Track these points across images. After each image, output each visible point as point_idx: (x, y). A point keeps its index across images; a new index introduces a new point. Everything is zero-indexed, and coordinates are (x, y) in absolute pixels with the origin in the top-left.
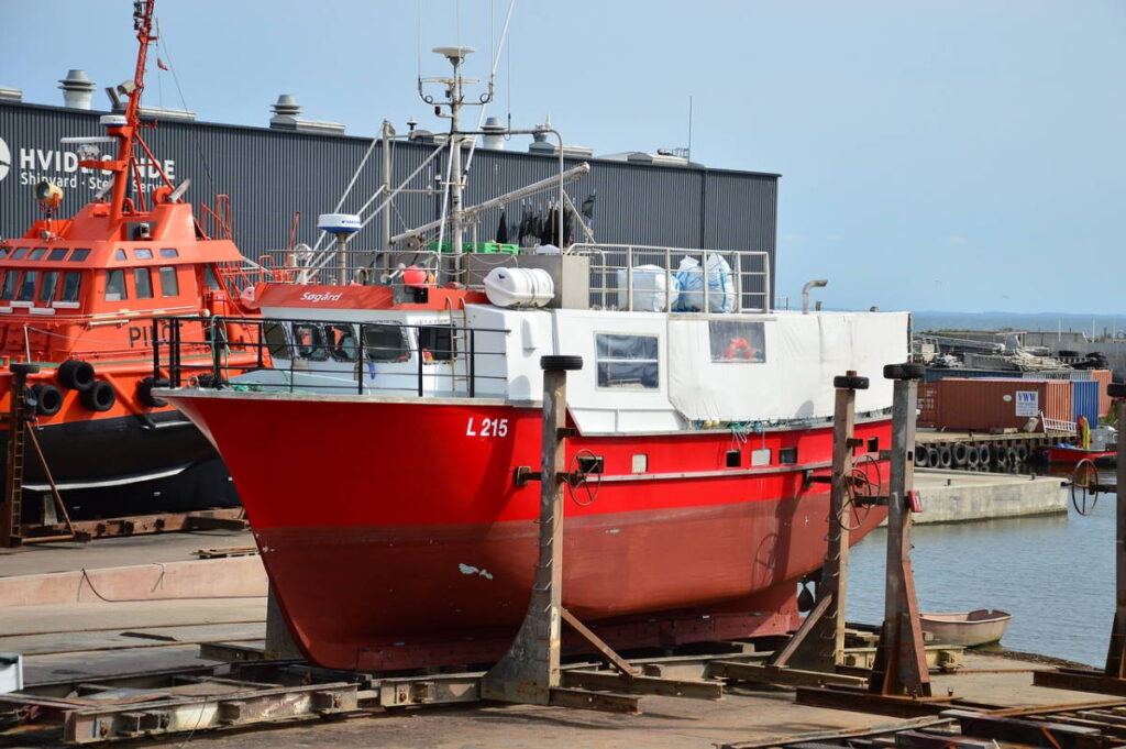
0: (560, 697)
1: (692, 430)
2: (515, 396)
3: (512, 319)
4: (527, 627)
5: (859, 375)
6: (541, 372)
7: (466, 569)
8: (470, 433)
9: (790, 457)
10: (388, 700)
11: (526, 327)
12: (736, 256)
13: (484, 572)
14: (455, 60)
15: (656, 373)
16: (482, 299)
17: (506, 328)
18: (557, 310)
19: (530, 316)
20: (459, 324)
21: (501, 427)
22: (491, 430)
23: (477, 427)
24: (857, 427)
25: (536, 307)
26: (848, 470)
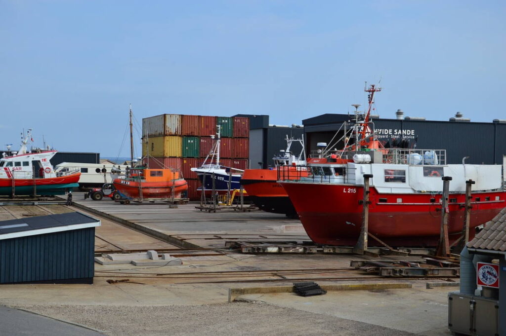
0: (367, 253)
1: (417, 193)
2: (357, 183)
3: (357, 166)
4: (360, 237)
5: (473, 180)
6: (363, 178)
7: (347, 223)
8: (344, 192)
9: (455, 201)
10: (326, 251)
11: (361, 167)
12: (439, 151)
13: (353, 224)
14: (357, 107)
15: (405, 179)
16: (352, 161)
17: (356, 168)
18: (372, 164)
19: (363, 166)
20: (346, 167)
21: (355, 191)
22: (351, 191)
23: (347, 190)
24: (472, 194)
25: (366, 163)
26: (469, 204)
